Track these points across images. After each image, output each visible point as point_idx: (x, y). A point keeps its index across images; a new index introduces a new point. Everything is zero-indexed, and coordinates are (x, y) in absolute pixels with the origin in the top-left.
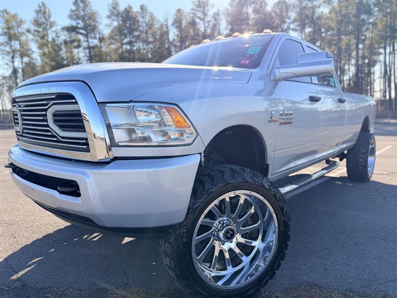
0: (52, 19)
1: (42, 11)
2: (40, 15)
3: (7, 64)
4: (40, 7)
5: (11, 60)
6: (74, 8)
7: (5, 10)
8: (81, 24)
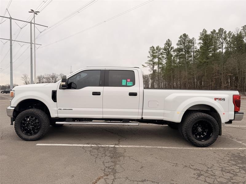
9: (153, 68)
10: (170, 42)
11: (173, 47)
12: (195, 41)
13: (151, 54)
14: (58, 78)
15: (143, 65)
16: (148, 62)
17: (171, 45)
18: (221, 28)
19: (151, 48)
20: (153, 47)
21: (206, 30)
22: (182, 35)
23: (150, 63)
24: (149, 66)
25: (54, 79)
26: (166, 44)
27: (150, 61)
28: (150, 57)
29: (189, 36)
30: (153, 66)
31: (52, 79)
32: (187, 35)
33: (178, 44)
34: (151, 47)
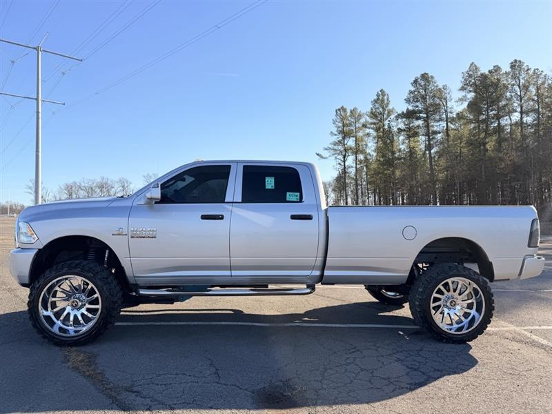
0: (390, 107)
1: (381, 100)
2: (377, 105)
3: (339, 164)
4: (378, 95)
5: (343, 159)
6: (413, 89)
7: (342, 108)
8: (420, 106)
9: (344, 161)
10: (386, 98)
11: (393, 109)
12: (449, 93)
13: (339, 127)
14: (113, 189)
15: (318, 155)
16: (332, 146)
17: (388, 104)
18: (516, 61)
19: (339, 112)
20: (344, 110)
21: (478, 66)
22: (419, 76)
23: (335, 150)
24: (333, 157)
25: (105, 190)
26: (376, 101)
27: (335, 144)
28: (335, 135)
29: (436, 79)
30: (344, 157)
31: (101, 191)
32: (432, 77)
33: (408, 101)
34: (339, 110)
